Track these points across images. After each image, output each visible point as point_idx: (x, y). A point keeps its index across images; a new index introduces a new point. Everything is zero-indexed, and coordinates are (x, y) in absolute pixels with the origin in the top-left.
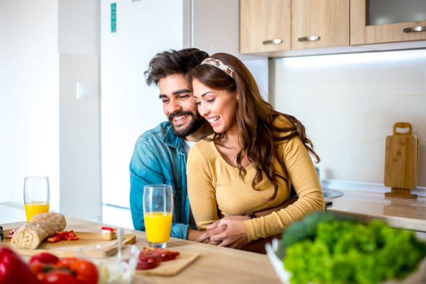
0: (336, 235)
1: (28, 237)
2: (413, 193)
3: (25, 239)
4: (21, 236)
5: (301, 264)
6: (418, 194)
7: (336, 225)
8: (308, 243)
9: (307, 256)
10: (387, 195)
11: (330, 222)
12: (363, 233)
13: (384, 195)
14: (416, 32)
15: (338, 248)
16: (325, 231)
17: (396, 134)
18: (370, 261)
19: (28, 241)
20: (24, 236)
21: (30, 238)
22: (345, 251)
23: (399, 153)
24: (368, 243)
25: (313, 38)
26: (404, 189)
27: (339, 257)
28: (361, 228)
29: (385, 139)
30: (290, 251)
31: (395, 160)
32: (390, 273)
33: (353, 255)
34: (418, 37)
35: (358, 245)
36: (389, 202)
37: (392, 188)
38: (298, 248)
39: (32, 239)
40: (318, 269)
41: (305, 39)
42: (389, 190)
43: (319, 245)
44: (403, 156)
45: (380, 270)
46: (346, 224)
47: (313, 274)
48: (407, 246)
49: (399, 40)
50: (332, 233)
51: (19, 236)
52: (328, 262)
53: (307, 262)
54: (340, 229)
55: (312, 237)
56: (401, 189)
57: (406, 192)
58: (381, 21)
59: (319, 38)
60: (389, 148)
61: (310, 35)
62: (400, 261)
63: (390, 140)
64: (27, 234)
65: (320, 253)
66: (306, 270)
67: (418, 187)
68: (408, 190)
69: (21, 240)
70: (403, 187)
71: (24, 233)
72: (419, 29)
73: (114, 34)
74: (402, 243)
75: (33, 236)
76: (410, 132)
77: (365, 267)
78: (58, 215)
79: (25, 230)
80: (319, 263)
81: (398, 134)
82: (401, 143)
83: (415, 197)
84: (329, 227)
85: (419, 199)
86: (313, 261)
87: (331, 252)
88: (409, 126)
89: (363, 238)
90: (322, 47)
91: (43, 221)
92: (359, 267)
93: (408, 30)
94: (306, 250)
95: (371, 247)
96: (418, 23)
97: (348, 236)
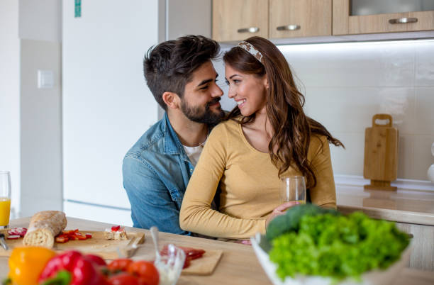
0: (320, 227)
1: (41, 238)
2: (393, 185)
3: (38, 239)
4: (34, 236)
5: (288, 255)
6: (398, 186)
7: (320, 216)
8: (293, 235)
9: (293, 248)
10: (366, 187)
11: (314, 215)
12: (346, 225)
13: (363, 188)
14: (401, 23)
15: (322, 240)
16: (309, 223)
17: (376, 126)
18: (355, 251)
19: (42, 242)
20: (37, 238)
21: (44, 239)
22: (330, 243)
23: (379, 145)
24: (350, 234)
25: (292, 27)
26: (384, 182)
27: (324, 248)
28: (343, 220)
29: (364, 131)
30: (276, 243)
31: (374, 152)
32: (375, 263)
33: (338, 246)
34: (404, 28)
35: (341, 237)
36: (368, 194)
37: (372, 181)
38: (284, 240)
39: (46, 240)
40: (305, 260)
41: (283, 28)
42: (368, 182)
43: (304, 237)
44: (383, 149)
45: (365, 260)
46: (328, 216)
47: (300, 266)
48: (390, 237)
49: (384, 31)
50: (316, 224)
51: (32, 238)
52: (314, 253)
53: (293, 254)
54: (323, 221)
55: (296, 230)
56: (380, 182)
57: (387, 184)
58: (364, 12)
59: (298, 28)
60: (368, 140)
61: (290, 25)
62: (384, 251)
63: (369, 132)
64: (40, 235)
65: (306, 245)
66: (294, 261)
67: (398, 180)
68: (389, 182)
69: (33, 241)
70: (383, 179)
71: (37, 234)
72: (404, 20)
73: (78, 19)
74: (384, 234)
75: (47, 236)
76: (390, 124)
77: (350, 258)
78: (60, 213)
79: (38, 230)
80: (305, 255)
81: (377, 126)
82: (381, 135)
83: (395, 189)
84: (313, 220)
85: (398, 191)
86: (299, 252)
87: (316, 243)
88: (389, 117)
89: (347, 230)
90: (302, 37)
91: (48, 220)
92: (344, 258)
93: (393, 22)
94: (292, 242)
95: (354, 238)
96: (403, 15)
97: (332, 228)
